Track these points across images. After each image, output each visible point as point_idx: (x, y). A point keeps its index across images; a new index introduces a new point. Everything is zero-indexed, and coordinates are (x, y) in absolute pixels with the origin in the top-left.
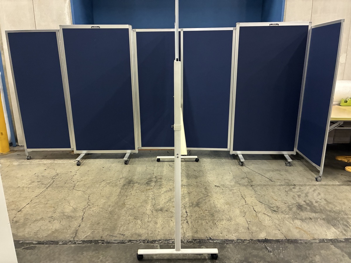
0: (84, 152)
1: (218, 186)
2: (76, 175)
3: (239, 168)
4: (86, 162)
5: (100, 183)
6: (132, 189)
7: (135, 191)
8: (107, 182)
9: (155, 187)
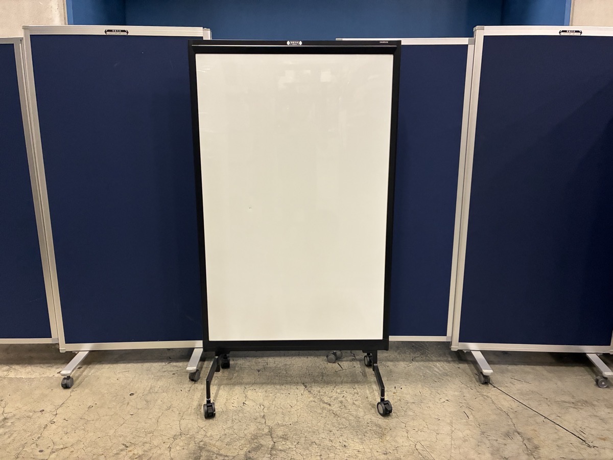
0: (85, 349)
2: (54, 422)
3: (485, 394)
4: (90, 374)
5: (113, 456)
8: (134, 454)
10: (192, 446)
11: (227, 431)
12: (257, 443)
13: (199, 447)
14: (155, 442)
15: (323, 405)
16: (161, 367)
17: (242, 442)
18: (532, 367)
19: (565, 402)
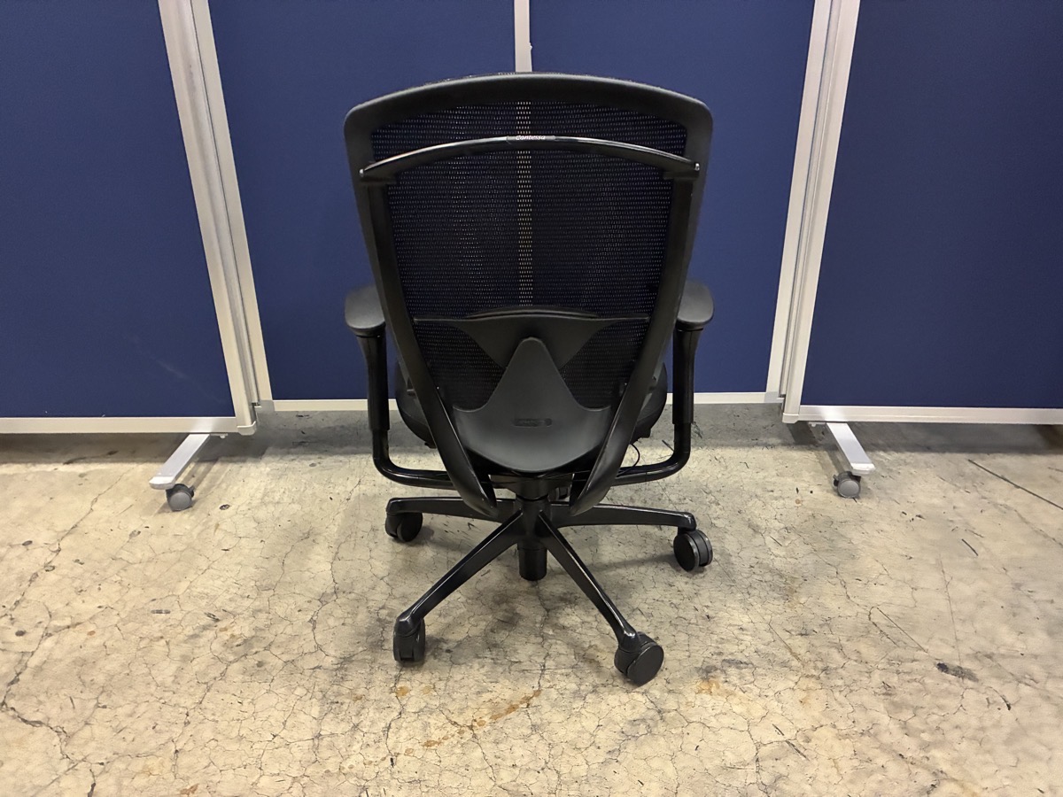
1: (961, 673)
2: (54, 568)
3: (1000, 502)
5: (185, 642)
6: (398, 707)
7: (419, 724)
8: (233, 636)
9: (545, 684)
10: (363, 618)
13: (379, 620)
14: (280, 610)
17: (475, 609)
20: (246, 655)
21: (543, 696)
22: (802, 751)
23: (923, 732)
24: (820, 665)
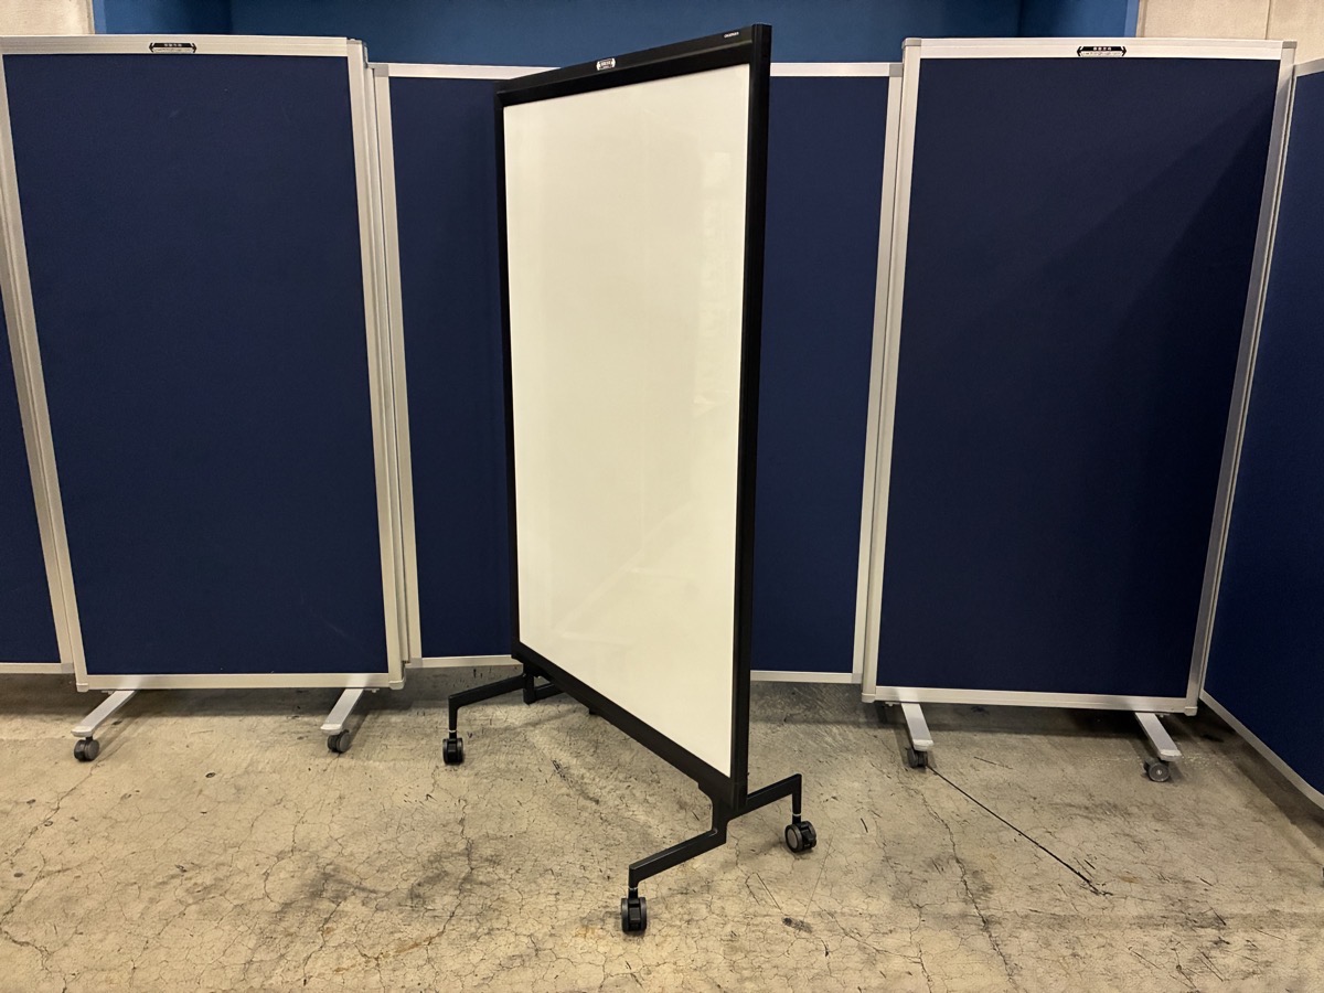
0: (127, 685)
1: (801, 926)
2: (51, 823)
3: (914, 786)
4: (136, 735)
5: (155, 887)
6: (322, 941)
7: (335, 955)
8: (196, 884)
9: (449, 927)
10: (311, 872)
11: (385, 845)
12: (436, 868)
13: (324, 874)
14: (241, 864)
15: (583, 802)
16: (277, 724)
17: (410, 866)
18: (1025, 736)
19: (1071, 806)
20: (203, 899)
21: (444, 936)
22: (640, 980)
23: (746, 969)
24: (686, 917)
